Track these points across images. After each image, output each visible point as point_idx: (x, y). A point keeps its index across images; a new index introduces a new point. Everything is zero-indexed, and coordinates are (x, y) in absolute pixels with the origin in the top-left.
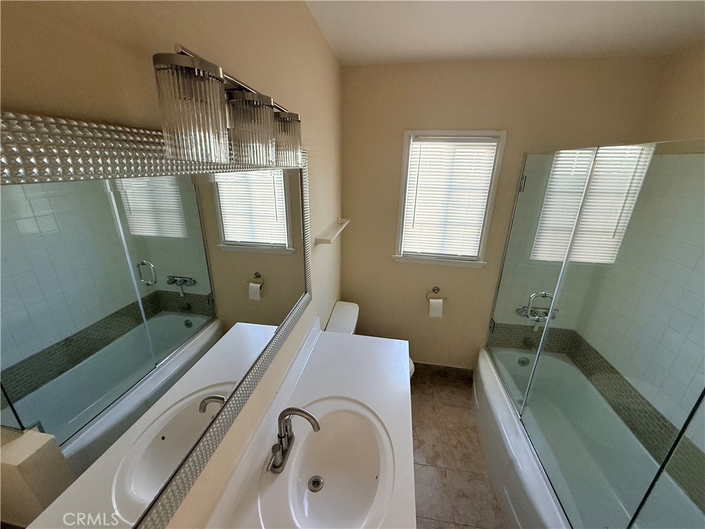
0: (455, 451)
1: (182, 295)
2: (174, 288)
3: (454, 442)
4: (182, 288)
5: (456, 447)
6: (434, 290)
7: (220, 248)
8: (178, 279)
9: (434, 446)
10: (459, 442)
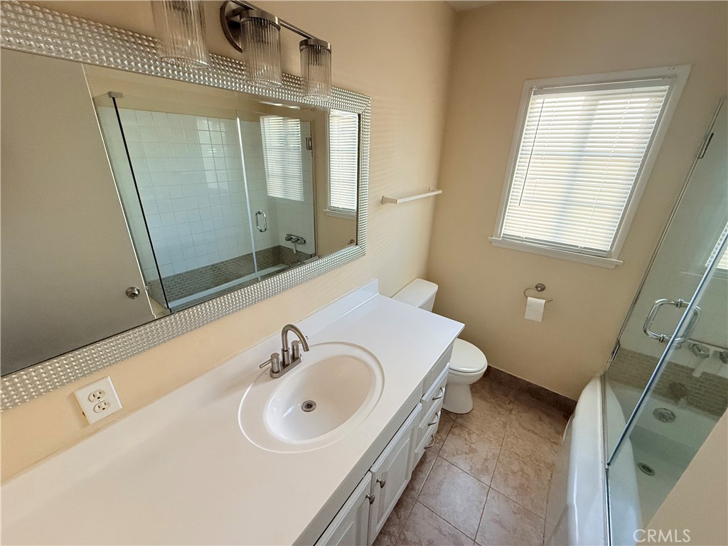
0: (511, 477)
1: (295, 252)
2: (289, 245)
3: (515, 468)
4: (295, 246)
5: (514, 473)
6: (537, 287)
7: (326, 213)
8: (294, 237)
9: (486, 460)
10: (522, 470)
